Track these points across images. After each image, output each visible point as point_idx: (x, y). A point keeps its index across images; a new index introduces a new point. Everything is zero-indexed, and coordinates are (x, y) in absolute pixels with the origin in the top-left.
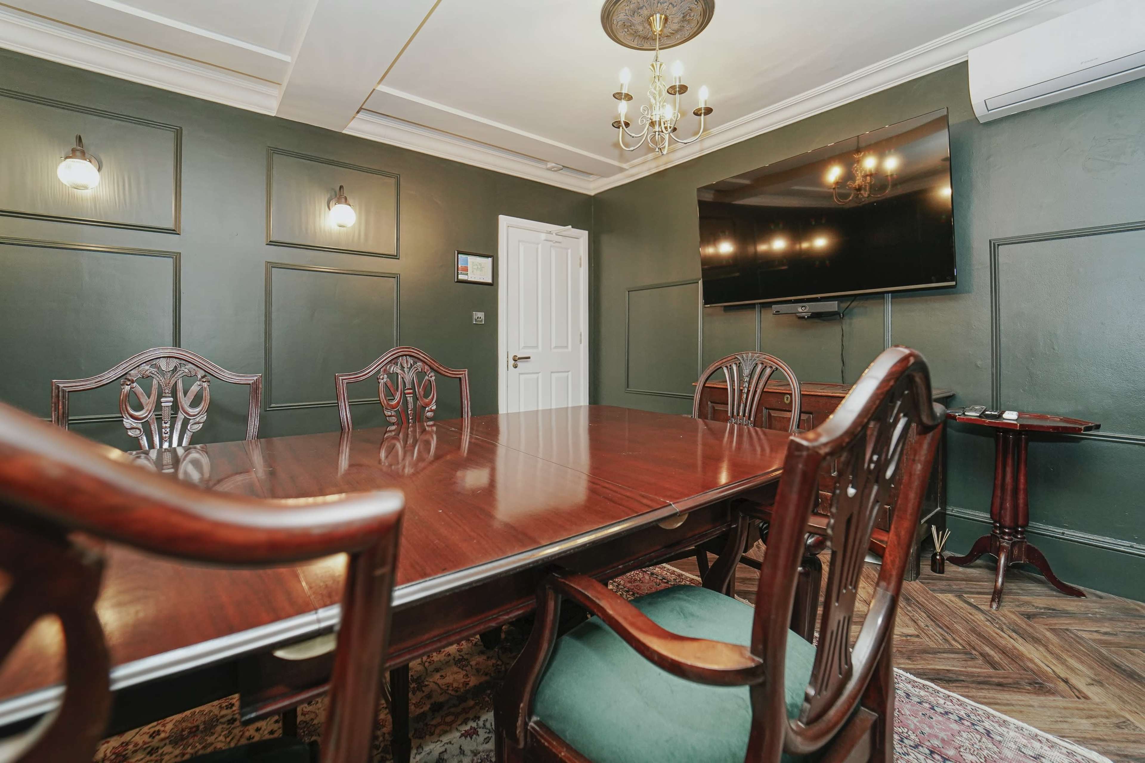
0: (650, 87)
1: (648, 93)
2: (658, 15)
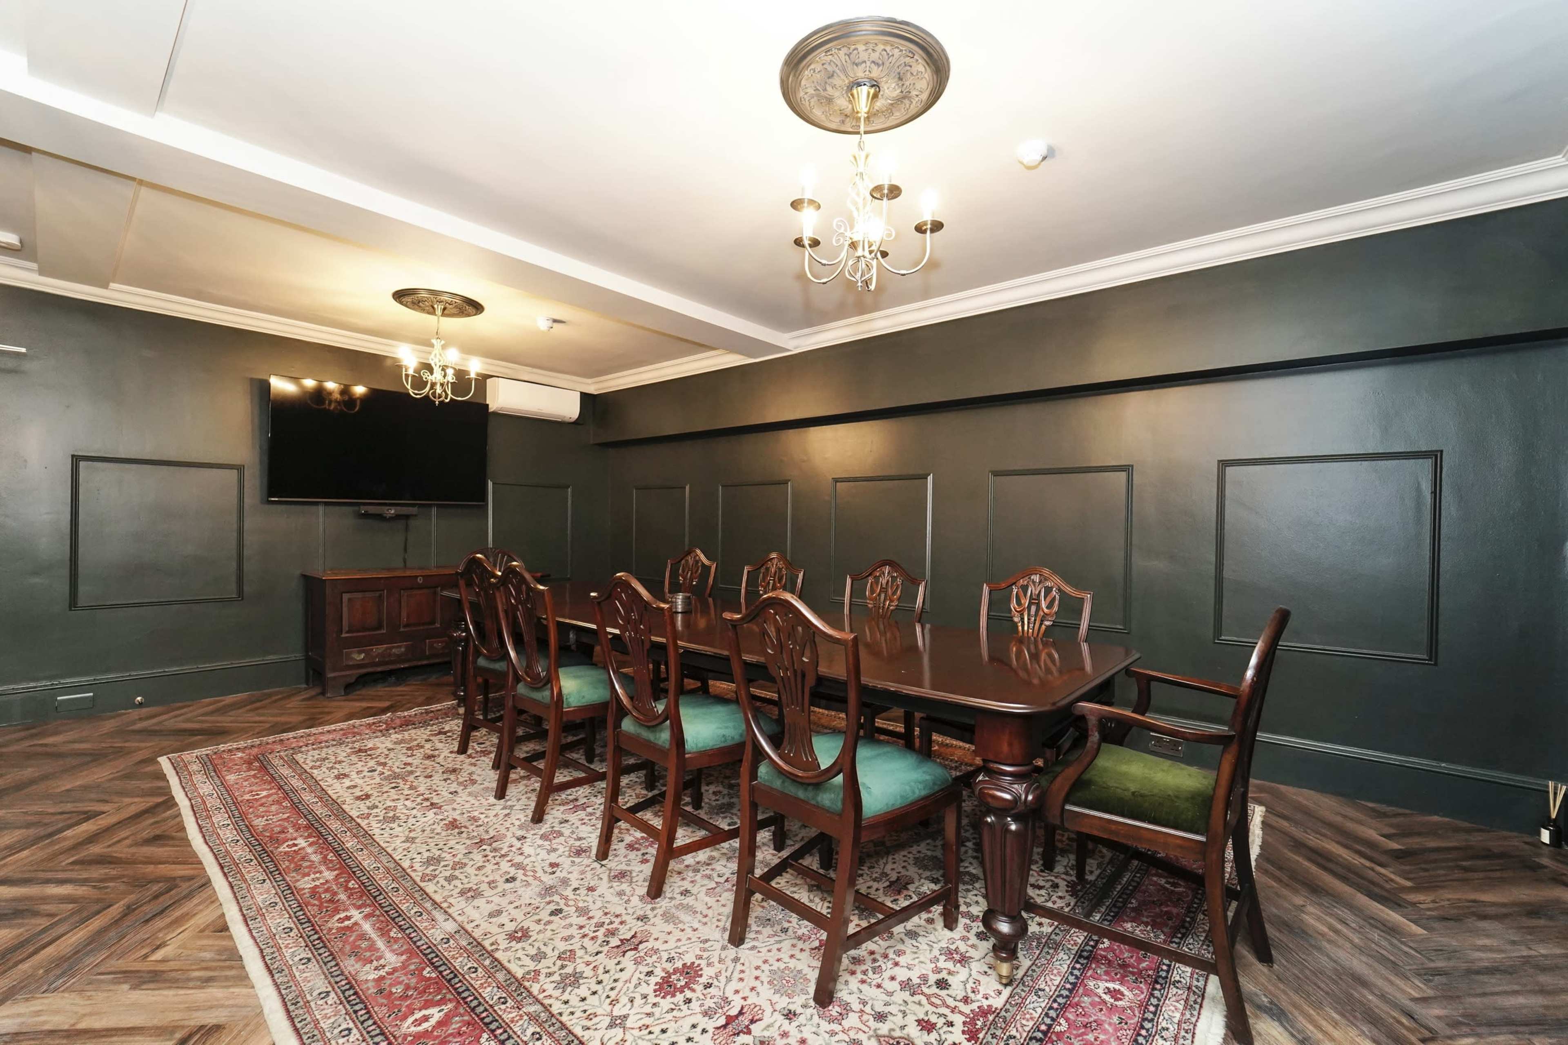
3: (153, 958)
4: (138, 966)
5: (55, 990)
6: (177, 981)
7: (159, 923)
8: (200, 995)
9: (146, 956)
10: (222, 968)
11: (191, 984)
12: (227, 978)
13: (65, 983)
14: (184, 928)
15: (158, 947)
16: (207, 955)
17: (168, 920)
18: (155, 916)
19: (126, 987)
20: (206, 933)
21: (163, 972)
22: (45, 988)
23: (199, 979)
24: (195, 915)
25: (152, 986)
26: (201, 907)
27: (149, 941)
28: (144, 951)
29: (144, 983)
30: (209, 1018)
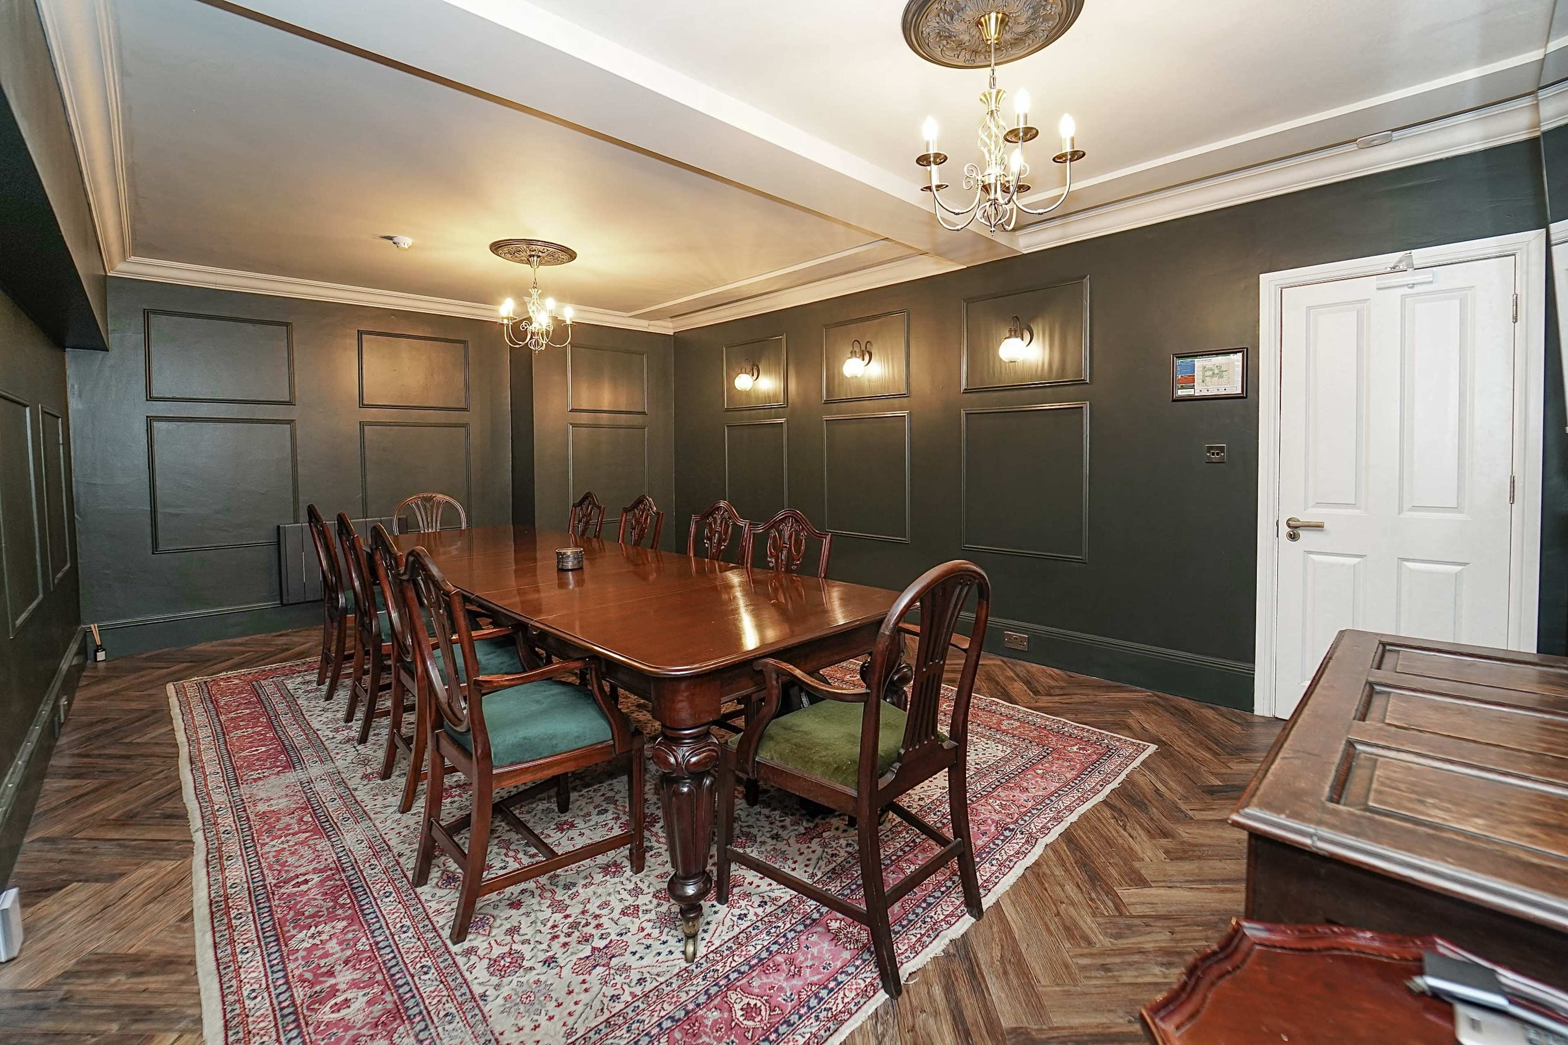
0: (980, 132)
1: (979, 142)
2: (993, 15)
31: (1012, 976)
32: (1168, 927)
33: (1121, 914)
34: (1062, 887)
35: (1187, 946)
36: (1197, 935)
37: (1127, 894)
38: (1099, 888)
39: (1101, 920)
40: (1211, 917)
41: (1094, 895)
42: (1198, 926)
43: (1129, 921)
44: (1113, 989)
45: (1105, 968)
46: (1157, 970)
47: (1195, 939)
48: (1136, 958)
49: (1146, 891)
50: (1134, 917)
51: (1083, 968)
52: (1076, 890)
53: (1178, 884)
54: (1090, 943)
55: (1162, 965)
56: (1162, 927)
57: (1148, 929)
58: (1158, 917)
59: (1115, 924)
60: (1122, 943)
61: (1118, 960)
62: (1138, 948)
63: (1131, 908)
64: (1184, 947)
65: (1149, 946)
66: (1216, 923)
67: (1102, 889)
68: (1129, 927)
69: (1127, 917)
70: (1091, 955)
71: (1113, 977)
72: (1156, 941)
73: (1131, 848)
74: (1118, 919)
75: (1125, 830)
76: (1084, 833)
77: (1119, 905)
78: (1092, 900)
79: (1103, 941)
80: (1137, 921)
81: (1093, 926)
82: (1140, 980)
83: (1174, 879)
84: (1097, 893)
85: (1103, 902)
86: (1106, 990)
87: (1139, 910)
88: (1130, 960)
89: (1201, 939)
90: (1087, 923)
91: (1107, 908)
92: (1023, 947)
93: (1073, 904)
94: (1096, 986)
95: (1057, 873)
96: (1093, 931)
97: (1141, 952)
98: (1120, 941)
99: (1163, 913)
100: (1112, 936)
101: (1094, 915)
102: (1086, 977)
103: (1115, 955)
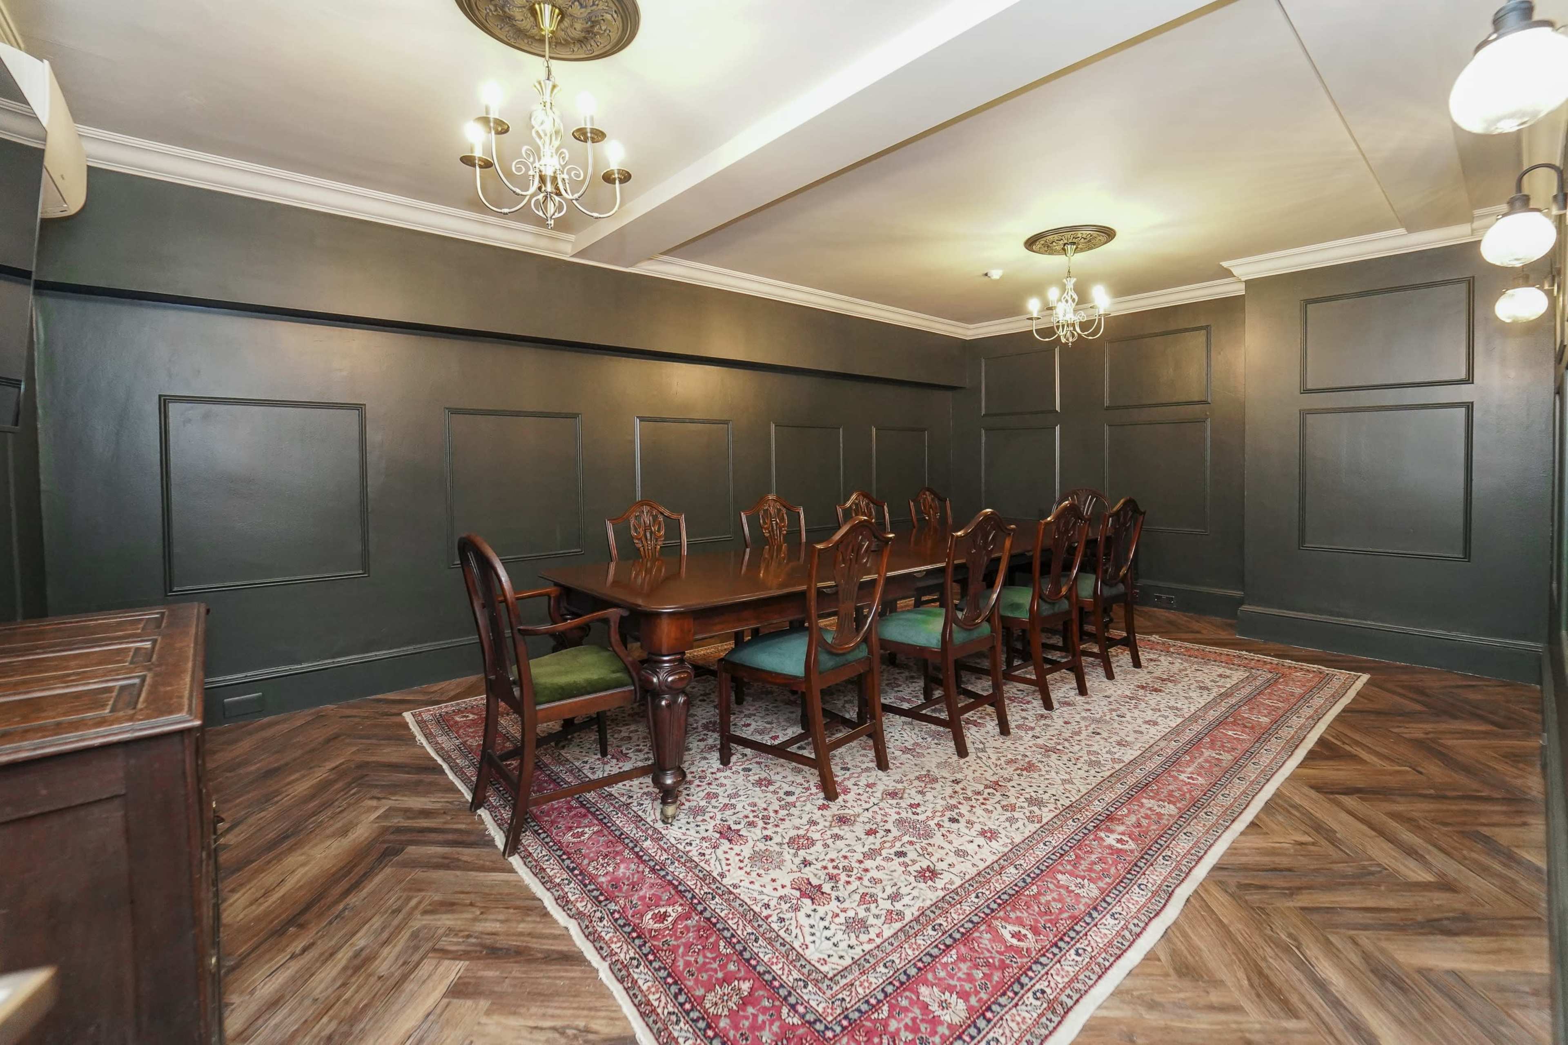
3: (1310, 839)
4: (1324, 842)
5: (1379, 865)
6: (1311, 819)
7: (1285, 862)
8: (1306, 804)
9: (1313, 844)
10: (1280, 806)
11: (1304, 811)
12: (1285, 801)
13: (1371, 865)
14: (1273, 845)
15: (1301, 844)
16: (1280, 818)
17: (1277, 859)
18: (1281, 870)
19: (1338, 835)
20: (1265, 830)
21: (1311, 827)
22: (1385, 872)
23: (1298, 810)
24: (1258, 849)
25: (1325, 826)
26: (1246, 851)
27: (1303, 853)
28: (1312, 848)
29: (1327, 830)
30: (1313, 794)
31: (440, 860)
32: (388, 979)
33: (434, 950)
34: (502, 922)
35: (357, 980)
36: (358, 997)
37: (454, 970)
38: (478, 948)
39: (440, 931)
40: (362, 1026)
41: (473, 940)
42: (366, 1006)
43: (421, 951)
44: (377, 908)
45: (398, 911)
46: (362, 943)
47: (356, 992)
48: (385, 935)
49: (442, 988)
50: (422, 959)
51: (409, 899)
52: (489, 930)
53: (425, 1027)
54: (425, 912)
55: (362, 950)
56: (393, 974)
57: (401, 962)
58: (404, 978)
59: (428, 940)
60: (406, 935)
61: (396, 922)
62: (391, 942)
63: (434, 962)
64: (359, 977)
65: (385, 951)
66: (352, 1026)
67: (476, 952)
68: (416, 948)
69: (428, 952)
70: (416, 907)
71: (386, 912)
72: (385, 959)
73: (515, 1013)
74: (431, 944)
75: (554, 1029)
76: (573, 978)
77: (444, 954)
78: (468, 936)
79: (419, 922)
80: (416, 957)
81: (439, 923)
82: (367, 926)
83: (436, 1028)
84: (473, 945)
85: (458, 944)
86: (382, 902)
87: (427, 966)
88: (387, 930)
89: (352, 996)
90: (446, 920)
91: (449, 943)
92: (458, 873)
93: (475, 920)
94: (389, 899)
95: (522, 925)
96: (435, 920)
97: (385, 943)
98: (408, 934)
99: (405, 985)
100: (419, 930)
101: (450, 929)
102: (401, 897)
103: (400, 923)
